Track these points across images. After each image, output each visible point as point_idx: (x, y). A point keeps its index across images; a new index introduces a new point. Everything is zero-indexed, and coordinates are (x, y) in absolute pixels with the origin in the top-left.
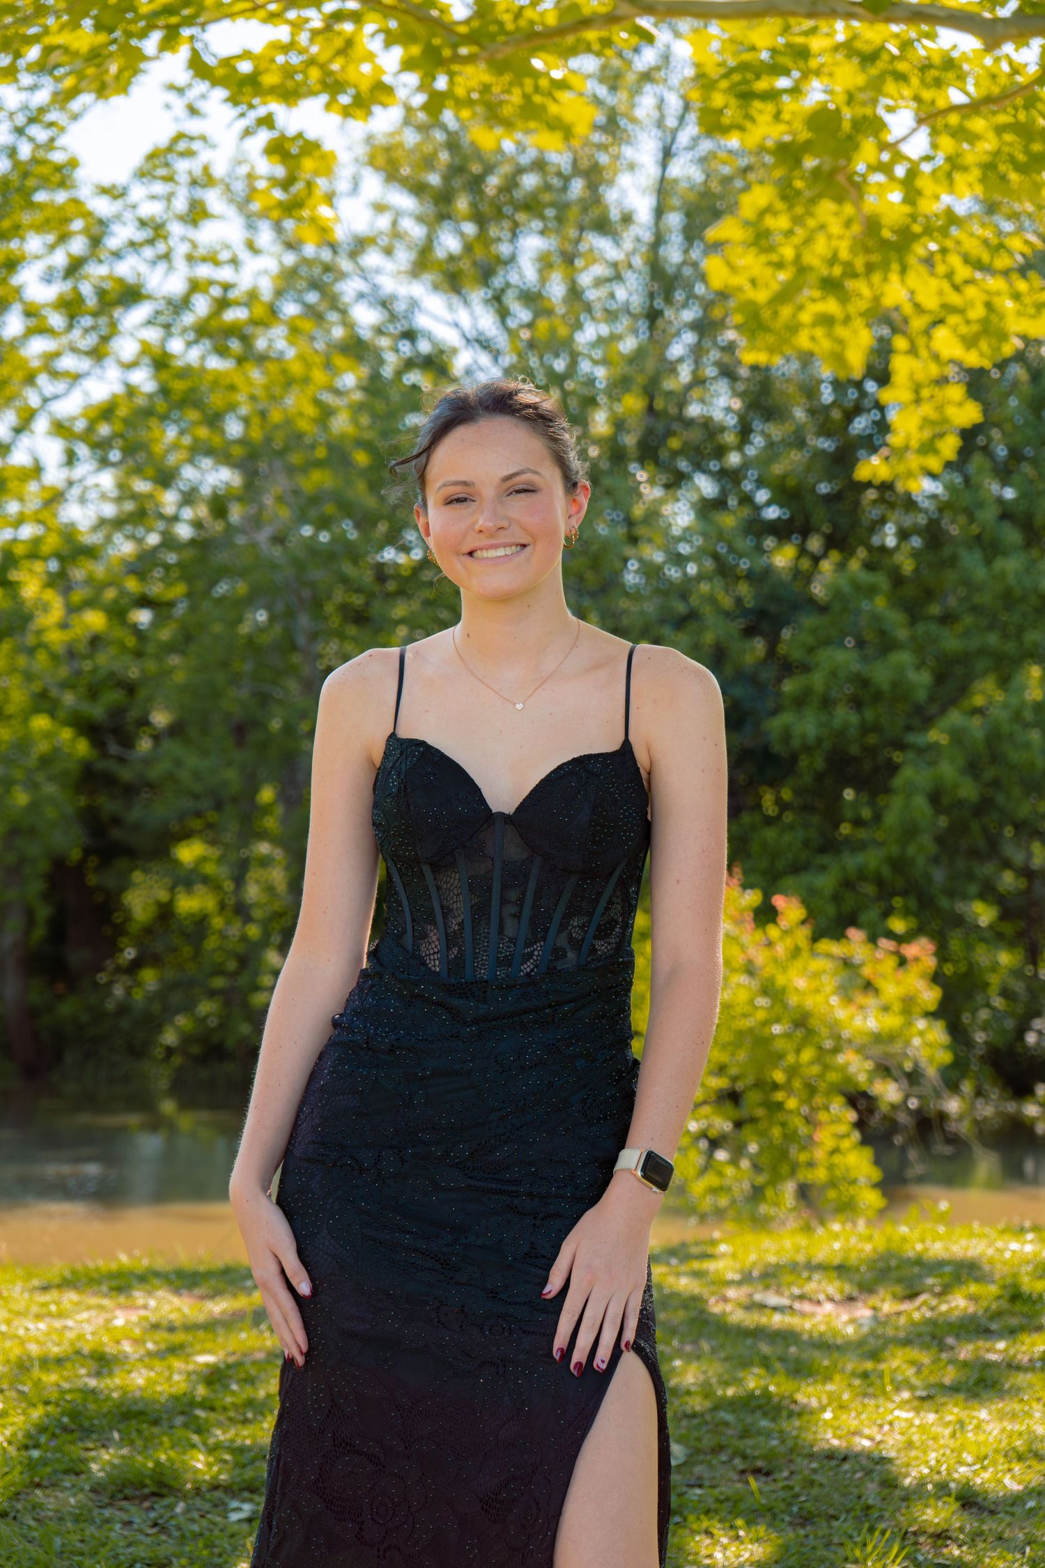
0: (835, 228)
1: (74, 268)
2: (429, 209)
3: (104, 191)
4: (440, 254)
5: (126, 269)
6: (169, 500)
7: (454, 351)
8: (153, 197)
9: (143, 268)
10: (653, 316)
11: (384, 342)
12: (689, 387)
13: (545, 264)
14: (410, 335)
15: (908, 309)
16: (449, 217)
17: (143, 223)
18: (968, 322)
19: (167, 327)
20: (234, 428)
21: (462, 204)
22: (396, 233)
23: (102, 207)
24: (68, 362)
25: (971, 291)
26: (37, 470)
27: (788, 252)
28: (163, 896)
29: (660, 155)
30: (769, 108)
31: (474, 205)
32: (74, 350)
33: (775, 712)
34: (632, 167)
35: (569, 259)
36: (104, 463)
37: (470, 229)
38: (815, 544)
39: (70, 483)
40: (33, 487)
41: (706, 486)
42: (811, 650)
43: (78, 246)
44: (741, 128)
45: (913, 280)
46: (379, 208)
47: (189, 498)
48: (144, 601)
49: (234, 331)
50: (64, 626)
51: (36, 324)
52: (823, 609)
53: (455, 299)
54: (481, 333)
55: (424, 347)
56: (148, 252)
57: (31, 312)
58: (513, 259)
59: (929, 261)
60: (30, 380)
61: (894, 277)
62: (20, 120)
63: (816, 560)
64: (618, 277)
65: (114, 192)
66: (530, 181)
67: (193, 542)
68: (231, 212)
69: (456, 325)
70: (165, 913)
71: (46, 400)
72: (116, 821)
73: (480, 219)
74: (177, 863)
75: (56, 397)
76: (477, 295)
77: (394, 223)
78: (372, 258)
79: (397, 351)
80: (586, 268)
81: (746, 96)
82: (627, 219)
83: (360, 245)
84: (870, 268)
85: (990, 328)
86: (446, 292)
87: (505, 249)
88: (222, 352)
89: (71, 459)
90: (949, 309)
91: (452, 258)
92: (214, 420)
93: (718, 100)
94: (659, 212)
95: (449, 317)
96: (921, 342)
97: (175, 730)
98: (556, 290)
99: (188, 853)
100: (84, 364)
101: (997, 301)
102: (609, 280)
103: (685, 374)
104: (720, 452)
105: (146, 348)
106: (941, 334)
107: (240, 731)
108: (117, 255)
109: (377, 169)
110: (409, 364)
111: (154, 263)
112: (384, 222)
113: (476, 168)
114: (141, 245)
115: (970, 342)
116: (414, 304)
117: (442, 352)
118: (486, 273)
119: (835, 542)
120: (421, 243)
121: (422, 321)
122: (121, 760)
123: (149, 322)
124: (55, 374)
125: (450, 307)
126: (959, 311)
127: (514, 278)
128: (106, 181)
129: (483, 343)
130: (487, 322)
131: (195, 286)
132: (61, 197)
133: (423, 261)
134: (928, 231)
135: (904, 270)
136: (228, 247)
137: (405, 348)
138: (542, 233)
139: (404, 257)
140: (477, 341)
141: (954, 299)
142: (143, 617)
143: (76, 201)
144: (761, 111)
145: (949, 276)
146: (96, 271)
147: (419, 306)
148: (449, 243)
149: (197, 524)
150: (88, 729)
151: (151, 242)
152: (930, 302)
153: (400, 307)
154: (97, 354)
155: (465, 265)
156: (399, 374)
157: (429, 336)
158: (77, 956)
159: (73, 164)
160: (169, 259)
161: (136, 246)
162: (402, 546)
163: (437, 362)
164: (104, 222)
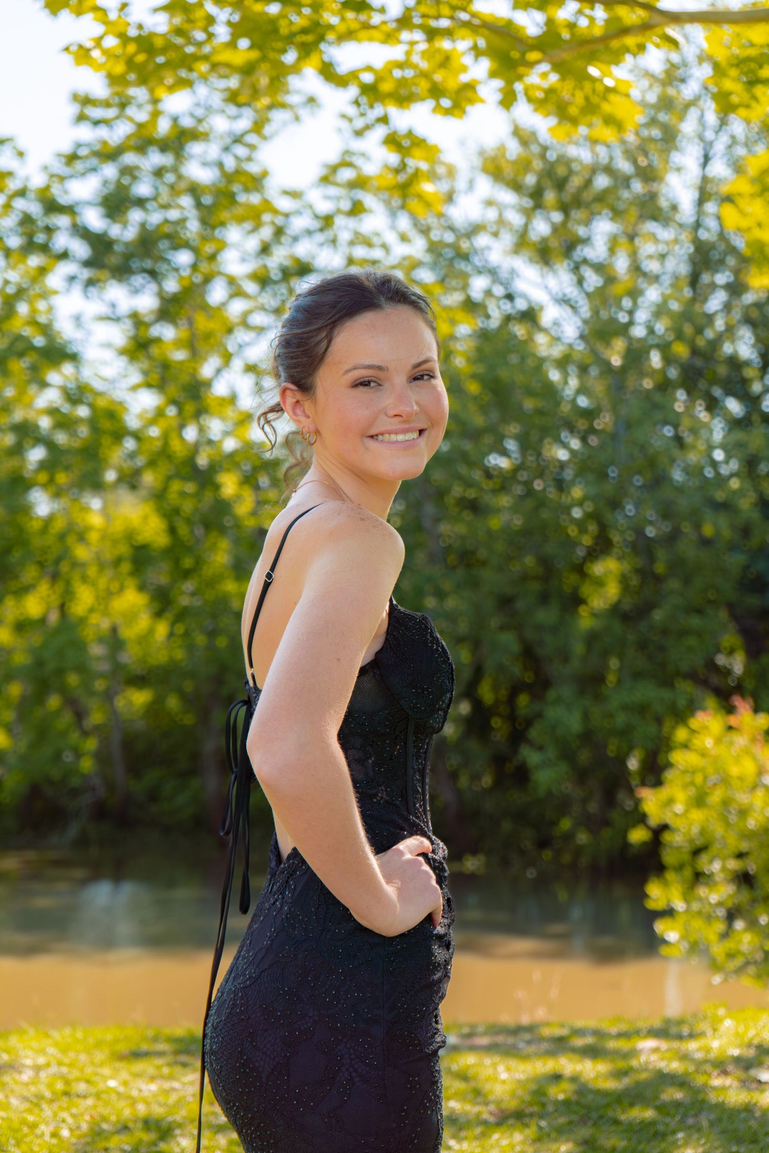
1: (265, 249)
2: (528, 203)
3: (286, 193)
4: (534, 236)
5: (300, 249)
7: (544, 307)
8: (326, 198)
10: (694, 280)
11: (491, 302)
12: (723, 334)
13: (614, 243)
14: (510, 297)
16: (541, 207)
21: (550, 196)
22: (501, 221)
23: (284, 204)
26: (233, 399)
29: (702, 160)
31: (559, 198)
32: (263, 308)
34: (681, 168)
35: (631, 238)
37: (557, 217)
40: (230, 412)
41: (735, 407)
43: (266, 233)
46: (489, 203)
51: (236, 291)
53: (546, 269)
54: (564, 295)
55: (521, 305)
56: (320, 237)
57: (232, 281)
58: (588, 238)
60: (230, 331)
62: (228, 141)
64: (669, 251)
65: (295, 194)
66: (602, 181)
69: (546, 287)
71: (240, 347)
73: (565, 208)
75: (248, 344)
76: (562, 266)
77: (500, 214)
78: (483, 240)
79: (502, 308)
80: (643, 245)
82: (675, 210)
83: (475, 229)
86: (537, 263)
87: (581, 231)
91: (544, 240)
94: (700, 202)
95: (542, 282)
98: (622, 264)
102: (661, 256)
103: (720, 324)
104: (746, 382)
108: (295, 239)
109: (488, 173)
110: (510, 319)
111: (322, 245)
112: (492, 214)
113: (561, 171)
114: (315, 231)
116: (513, 272)
117: (534, 308)
118: (568, 249)
120: (521, 230)
124: (248, 328)
125: (542, 276)
128: (290, 187)
129: (568, 303)
130: (569, 286)
131: (351, 262)
132: (255, 198)
133: (522, 243)
136: (379, 234)
137: (507, 307)
138: (612, 219)
139: (507, 239)
140: (562, 300)
143: (267, 200)
146: (280, 252)
147: (518, 276)
151: (321, 230)
153: (504, 274)
155: (554, 244)
156: (502, 326)
157: (525, 296)
159: (265, 174)
160: (334, 242)
161: (309, 233)
162: (504, 453)
163: (530, 316)
164: (287, 215)
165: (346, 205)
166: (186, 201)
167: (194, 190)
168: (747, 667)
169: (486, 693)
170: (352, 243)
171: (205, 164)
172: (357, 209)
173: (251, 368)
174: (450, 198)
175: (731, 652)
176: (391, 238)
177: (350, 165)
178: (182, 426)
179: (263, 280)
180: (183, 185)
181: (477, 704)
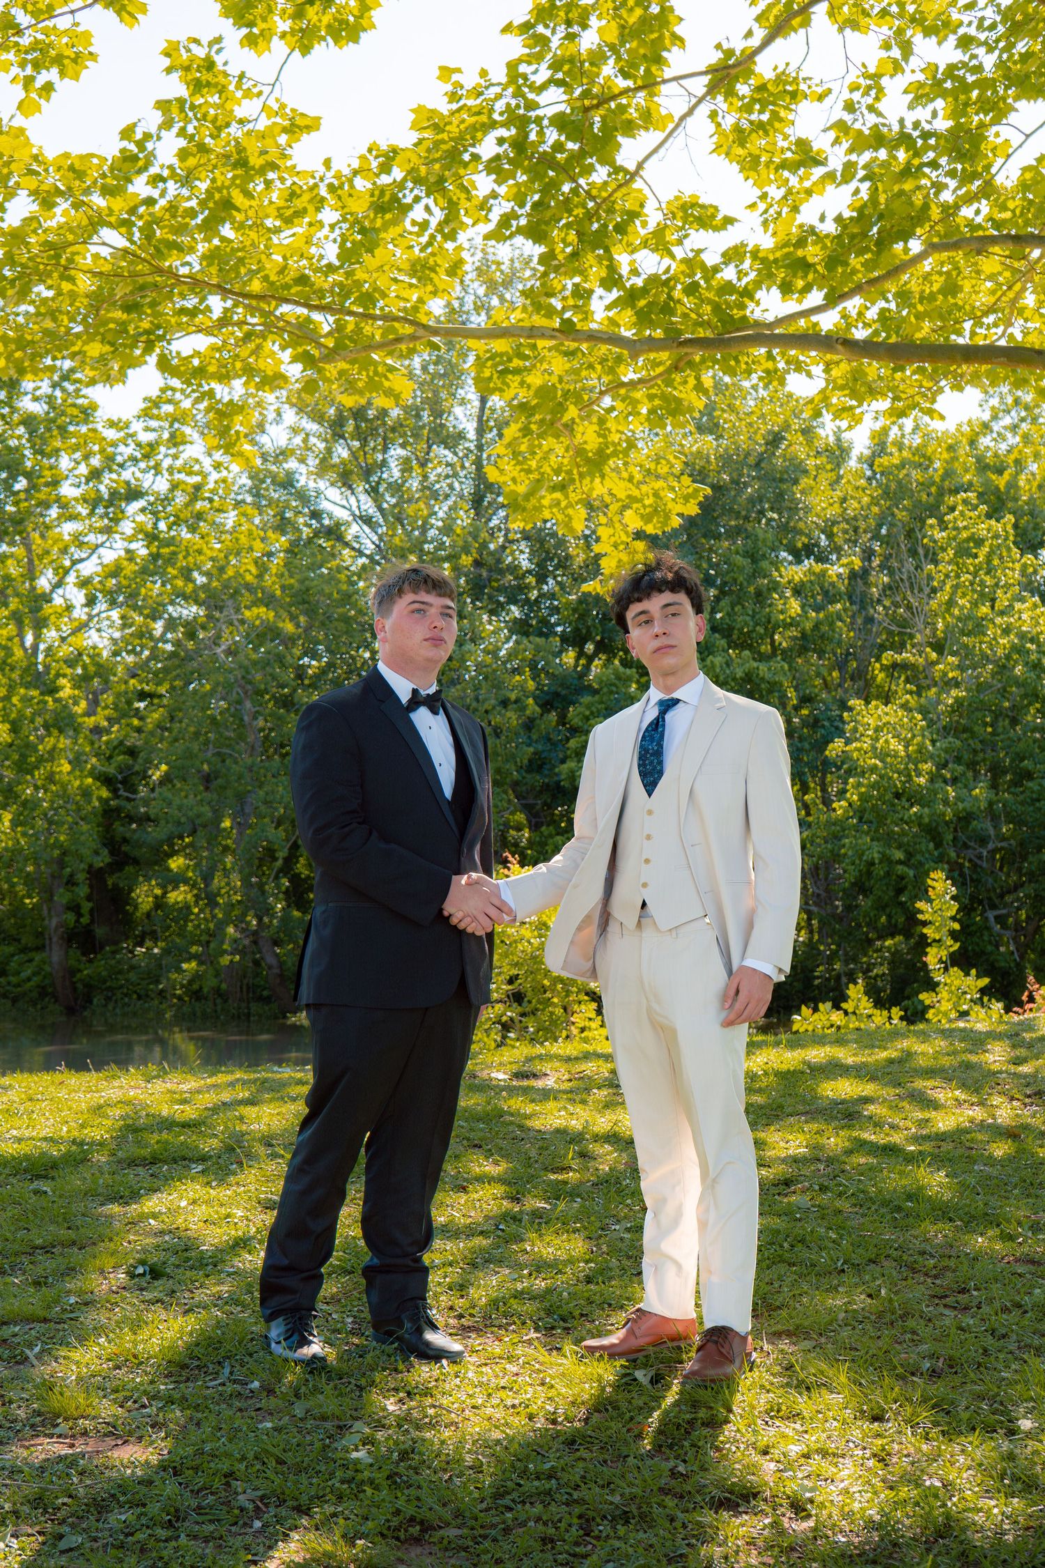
0: (561, 452)
1: (95, 475)
2: (328, 431)
3: (112, 424)
4: (336, 460)
5: (126, 475)
6: (158, 627)
7: (348, 524)
8: (147, 429)
9: (138, 475)
11: (301, 520)
12: (503, 548)
13: (406, 467)
14: (316, 515)
15: (608, 499)
16: (342, 437)
17: (139, 445)
18: (644, 507)
19: (154, 513)
20: (200, 580)
21: (350, 426)
22: (307, 447)
23: (111, 434)
24: (91, 538)
25: (644, 488)
26: (69, 608)
27: (533, 464)
28: (158, 892)
29: (480, 395)
30: (518, 378)
31: (357, 427)
32: (91, 529)
33: (563, 761)
34: (463, 402)
35: (423, 465)
36: (113, 603)
37: (356, 444)
38: (590, 647)
39: (91, 617)
40: (66, 619)
41: (516, 611)
42: (587, 719)
43: (96, 461)
44: (501, 390)
45: (607, 482)
46: (295, 430)
47: (171, 624)
48: (142, 696)
49: (199, 516)
50: (88, 714)
51: (68, 512)
52: (596, 692)
53: (346, 490)
54: (364, 513)
55: (326, 522)
56: (143, 465)
57: (64, 505)
58: (384, 463)
59: (616, 470)
60: (64, 551)
61: (598, 480)
63: (590, 659)
64: (455, 475)
65: (119, 425)
67: (173, 655)
68: (196, 436)
69: (348, 508)
70: (159, 903)
71: (74, 563)
72: (125, 840)
73: (361, 437)
74: (169, 870)
75: (82, 560)
76: (360, 487)
77: (305, 441)
78: (292, 464)
79: (310, 526)
80: (434, 469)
81: (502, 373)
82: (461, 436)
83: (283, 454)
84: (581, 476)
85: (658, 511)
86: (340, 486)
87: (379, 457)
88: (193, 529)
89: (91, 602)
90: (632, 499)
91: (343, 463)
92: (186, 574)
93: (487, 373)
94: (481, 431)
95: (344, 503)
96: (616, 519)
97: (166, 780)
98: (414, 484)
99: (176, 863)
100: (101, 538)
101: (662, 494)
102: (447, 477)
104: (528, 587)
105: (140, 529)
106: (628, 513)
107: (207, 780)
108: (121, 466)
109: (293, 405)
110: (317, 534)
111: (147, 471)
112: (298, 440)
114: (138, 459)
115: (647, 519)
116: (319, 493)
117: (338, 524)
118: (367, 473)
119: (601, 647)
120: (323, 453)
121: (325, 505)
122: (128, 799)
123: (143, 510)
124: (81, 545)
125: (343, 495)
126: (640, 501)
127: (385, 476)
128: (115, 419)
129: (367, 520)
130: (368, 506)
131: (174, 486)
132: (84, 429)
133: (325, 465)
134: (615, 454)
135: (603, 476)
136: (197, 461)
137: (315, 523)
138: (403, 446)
139: (312, 462)
140: (361, 517)
141: (636, 493)
142: (142, 705)
143: (94, 431)
144: (514, 380)
145: (631, 479)
146: (108, 478)
147: (322, 496)
148: (342, 452)
149: (177, 643)
150: (107, 781)
151: (146, 457)
152: (622, 495)
153: (310, 496)
154: (108, 531)
155: (352, 467)
156: (310, 541)
157: (330, 515)
158: (100, 931)
159: (93, 406)
160: (157, 469)
161: (135, 460)
162: (315, 655)
163: (335, 532)
164: (114, 444)
165: (166, 435)
166: (21, 430)
167: (29, 421)
168: (529, 840)
169: (301, 867)
170: (171, 470)
171: (36, 399)
172: (176, 440)
173: (84, 583)
174: (261, 427)
175: (519, 829)
176: (207, 463)
177: (169, 401)
178: (21, 635)
179: (94, 502)
180: (16, 417)
181: (295, 879)
